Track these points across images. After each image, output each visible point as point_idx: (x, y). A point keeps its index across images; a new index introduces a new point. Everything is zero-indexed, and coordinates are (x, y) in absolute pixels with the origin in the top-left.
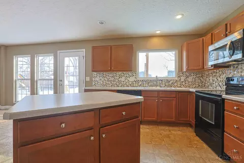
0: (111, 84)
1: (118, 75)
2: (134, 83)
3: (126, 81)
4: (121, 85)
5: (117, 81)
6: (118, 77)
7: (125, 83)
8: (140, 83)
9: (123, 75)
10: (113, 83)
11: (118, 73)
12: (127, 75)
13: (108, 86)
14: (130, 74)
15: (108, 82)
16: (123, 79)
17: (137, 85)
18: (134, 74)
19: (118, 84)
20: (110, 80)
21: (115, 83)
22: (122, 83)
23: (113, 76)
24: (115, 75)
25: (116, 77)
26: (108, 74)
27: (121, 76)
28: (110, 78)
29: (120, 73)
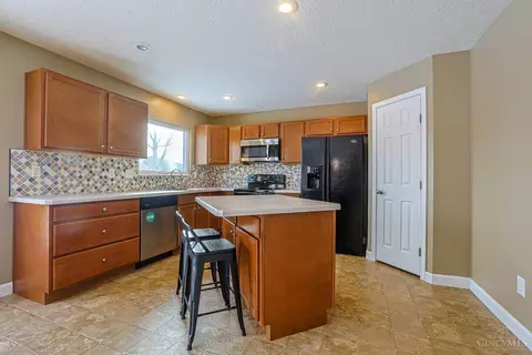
0: (81, 188)
1: (99, 164)
2: (134, 182)
3: (119, 177)
4: (106, 187)
5: (96, 177)
6: (99, 170)
7: (114, 182)
8: (144, 182)
9: (110, 163)
10: (85, 182)
11: (98, 159)
12: (121, 166)
13: (71, 191)
14: (127, 164)
15: (72, 180)
16: (111, 174)
17: (138, 186)
18: (134, 164)
19: (98, 185)
20: (78, 175)
21: (91, 183)
22: (110, 182)
23: (85, 167)
24: (91, 162)
25: (93, 169)
26: (72, 158)
27: (105, 167)
28: (77, 169)
29: (104, 158)
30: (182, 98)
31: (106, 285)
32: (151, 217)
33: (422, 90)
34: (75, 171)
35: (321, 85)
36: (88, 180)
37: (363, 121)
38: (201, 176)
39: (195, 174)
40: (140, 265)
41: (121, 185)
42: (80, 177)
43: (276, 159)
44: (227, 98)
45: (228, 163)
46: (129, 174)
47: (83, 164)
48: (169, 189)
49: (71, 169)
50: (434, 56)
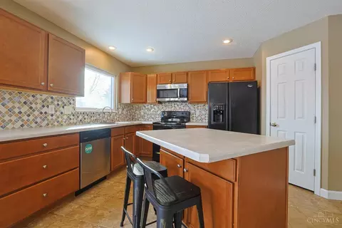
0: (20, 123)
1: (39, 101)
2: (72, 117)
3: (58, 113)
4: (46, 122)
5: (36, 113)
6: (39, 106)
7: (54, 117)
8: (81, 117)
9: (50, 100)
10: (25, 118)
11: (38, 96)
12: (60, 103)
13: (10, 126)
14: (65, 101)
15: (10, 116)
16: (51, 110)
17: (75, 121)
18: (72, 102)
19: (39, 120)
20: (17, 111)
21: (31, 118)
22: (50, 117)
23: (25, 103)
24: (31, 99)
25: (34, 106)
26: (10, 94)
27: (45, 103)
28: (17, 105)
29: (45, 96)
30: (111, 48)
31: (47, 219)
32: (89, 149)
33: (318, 45)
34: (14, 107)
35: (227, 42)
36: (29, 116)
37: (252, 72)
38: (124, 112)
39: (120, 110)
40: (79, 193)
41: (60, 120)
42: (20, 113)
43: (186, 99)
44: (149, 50)
45: (146, 102)
46: (67, 110)
47: (23, 100)
48: (101, 123)
49: (10, 105)
50: (330, 17)
